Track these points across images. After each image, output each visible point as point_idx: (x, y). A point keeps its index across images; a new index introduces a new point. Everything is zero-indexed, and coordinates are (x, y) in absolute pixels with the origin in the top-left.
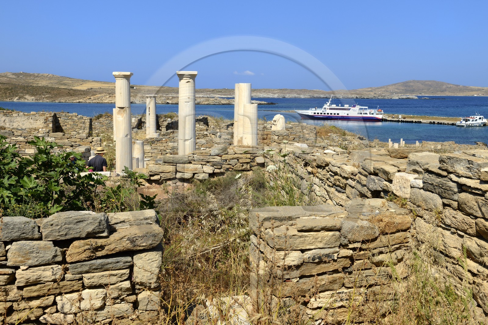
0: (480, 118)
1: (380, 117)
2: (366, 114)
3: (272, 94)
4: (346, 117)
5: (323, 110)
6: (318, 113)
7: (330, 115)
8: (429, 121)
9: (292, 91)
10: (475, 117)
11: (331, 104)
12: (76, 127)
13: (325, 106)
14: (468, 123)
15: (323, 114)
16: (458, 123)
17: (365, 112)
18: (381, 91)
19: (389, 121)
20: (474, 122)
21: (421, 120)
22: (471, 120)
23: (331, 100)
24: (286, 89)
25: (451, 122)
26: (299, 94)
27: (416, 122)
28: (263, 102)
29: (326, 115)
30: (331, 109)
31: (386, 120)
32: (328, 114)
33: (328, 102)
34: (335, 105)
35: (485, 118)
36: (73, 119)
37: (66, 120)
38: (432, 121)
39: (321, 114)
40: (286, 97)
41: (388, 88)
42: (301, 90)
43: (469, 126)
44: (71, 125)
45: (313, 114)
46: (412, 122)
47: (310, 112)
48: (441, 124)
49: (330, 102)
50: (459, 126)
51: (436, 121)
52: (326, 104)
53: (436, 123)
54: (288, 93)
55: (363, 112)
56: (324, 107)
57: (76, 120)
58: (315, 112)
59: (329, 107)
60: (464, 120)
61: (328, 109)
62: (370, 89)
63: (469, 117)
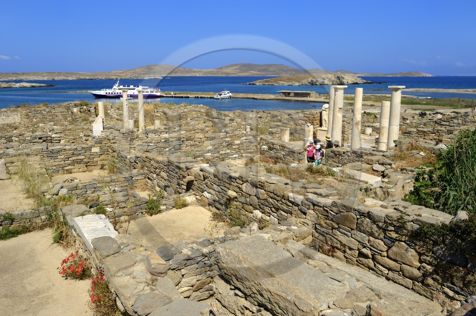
0: (228, 93)
1: (158, 94)
2: (148, 92)
3: (42, 77)
4: (132, 95)
5: (113, 90)
6: (109, 93)
7: (119, 94)
8: (194, 96)
9: (59, 74)
10: (225, 92)
11: (119, 86)
12: (45, 120)
13: (115, 87)
14: (221, 96)
15: (113, 94)
16: (215, 97)
17: (147, 90)
18: (130, 72)
19: (165, 97)
20: (225, 96)
21: (189, 96)
22: (223, 94)
23: (118, 82)
24: (54, 72)
25: (209, 96)
26: (67, 77)
27: (185, 97)
28: (42, 85)
29: (116, 94)
30: (119, 89)
31: (163, 97)
32: (117, 93)
33: (117, 84)
34: (122, 86)
35: (231, 92)
36: (42, 113)
37: (36, 114)
38: (197, 96)
39: (112, 93)
40: (55, 79)
41: (136, 71)
42: (68, 73)
43: (222, 99)
44: (40, 118)
45: (105, 94)
46: (182, 97)
47: (102, 92)
48: (203, 98)
49: (118, 84)
50: (216, 99)
51: (199, 96)
52: (115, 85)
53: (199, 97)
54: (56, 76)
55: (145, 91)
56: (113, 88)
57: (44, 114)
58: (106, 92)
59: (118, 88)
60: (218, 94)
61: (117, 89)
62: (122, 72)
63: (221, 92)
